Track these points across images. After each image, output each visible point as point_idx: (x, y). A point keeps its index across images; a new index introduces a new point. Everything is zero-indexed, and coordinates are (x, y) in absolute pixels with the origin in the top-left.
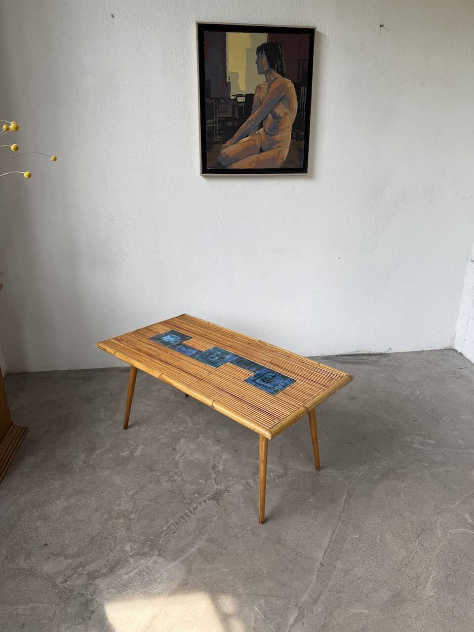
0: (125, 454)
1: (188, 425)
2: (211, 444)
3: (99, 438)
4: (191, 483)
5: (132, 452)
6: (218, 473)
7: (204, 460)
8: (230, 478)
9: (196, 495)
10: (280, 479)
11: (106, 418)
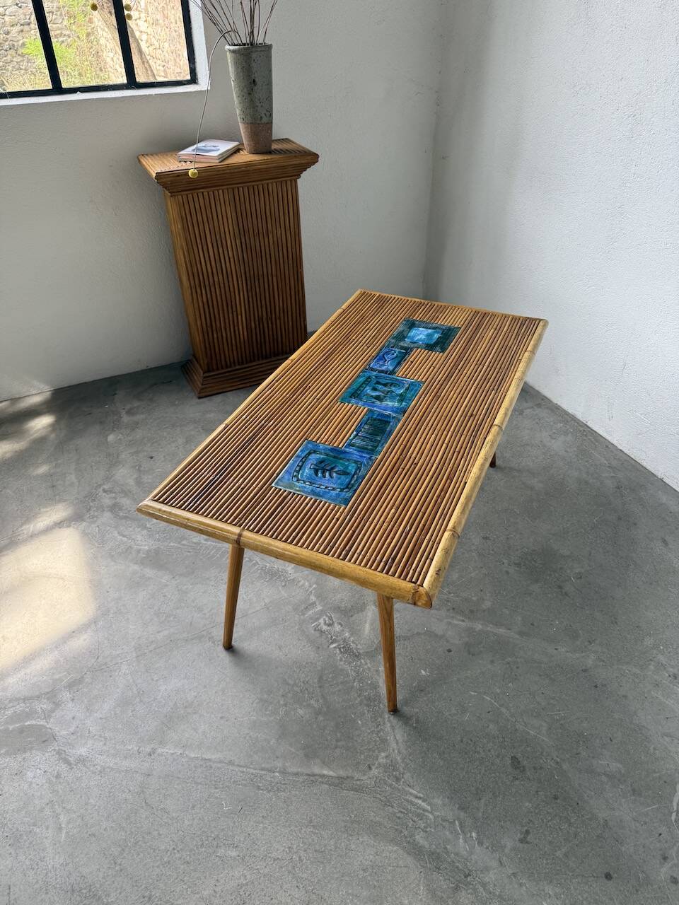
10: (340, 649)
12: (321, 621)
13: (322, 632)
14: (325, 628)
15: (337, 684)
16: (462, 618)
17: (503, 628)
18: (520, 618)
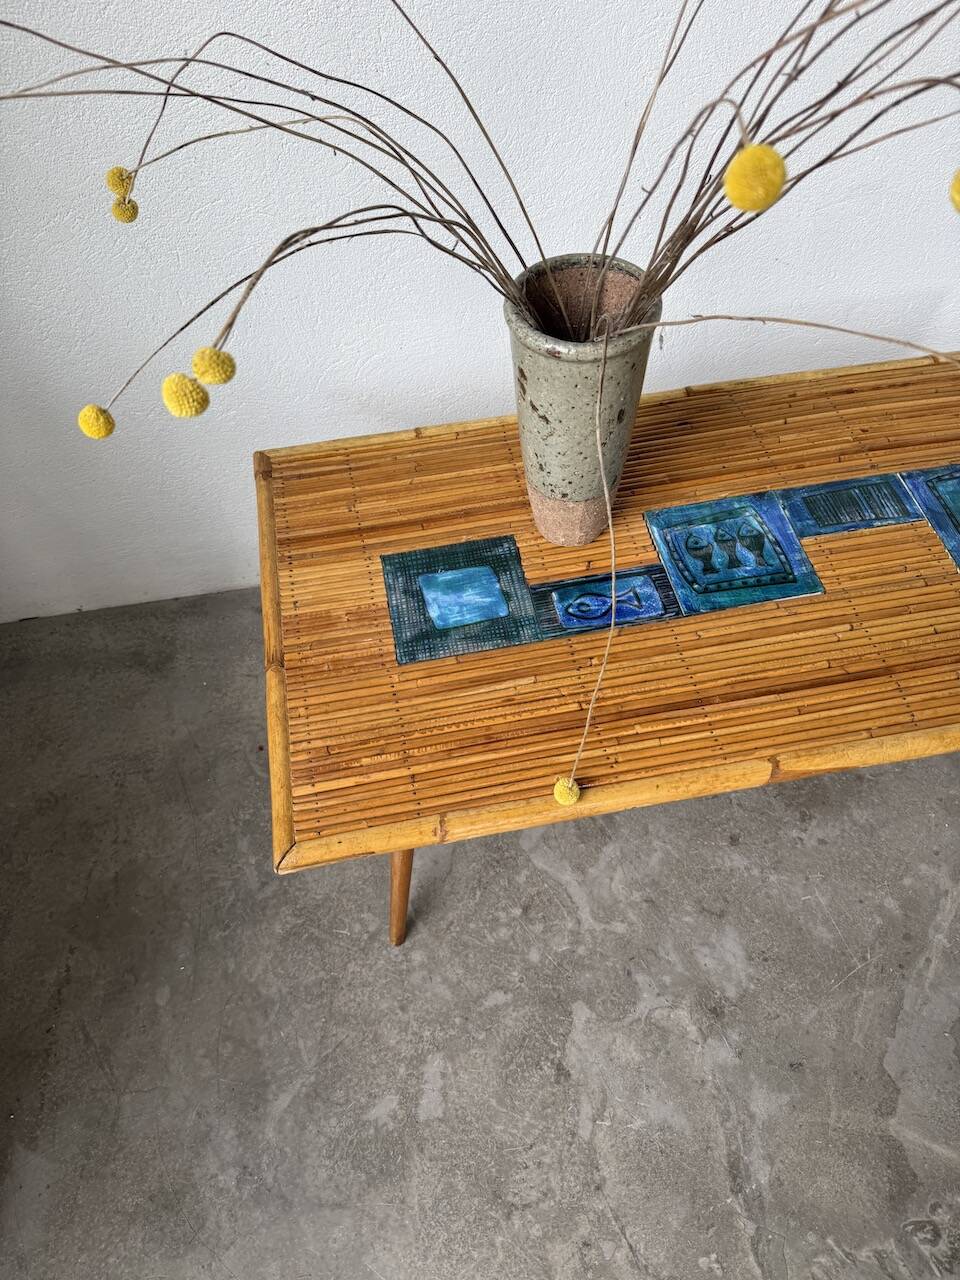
0: (385, 1109)
1: (579, 922)
2: (692, 1029)
3: (266, 1016)
5: (410, 1100)
6: (756, 1207)
7: (687, 1133)
8: (811, 1238)
11: (269, 891)
12: (926, 1249)
13: (954, 1256)
14: (943, 1246)
16: (922, 962)
17: (943, 900)
18: (923, 867)
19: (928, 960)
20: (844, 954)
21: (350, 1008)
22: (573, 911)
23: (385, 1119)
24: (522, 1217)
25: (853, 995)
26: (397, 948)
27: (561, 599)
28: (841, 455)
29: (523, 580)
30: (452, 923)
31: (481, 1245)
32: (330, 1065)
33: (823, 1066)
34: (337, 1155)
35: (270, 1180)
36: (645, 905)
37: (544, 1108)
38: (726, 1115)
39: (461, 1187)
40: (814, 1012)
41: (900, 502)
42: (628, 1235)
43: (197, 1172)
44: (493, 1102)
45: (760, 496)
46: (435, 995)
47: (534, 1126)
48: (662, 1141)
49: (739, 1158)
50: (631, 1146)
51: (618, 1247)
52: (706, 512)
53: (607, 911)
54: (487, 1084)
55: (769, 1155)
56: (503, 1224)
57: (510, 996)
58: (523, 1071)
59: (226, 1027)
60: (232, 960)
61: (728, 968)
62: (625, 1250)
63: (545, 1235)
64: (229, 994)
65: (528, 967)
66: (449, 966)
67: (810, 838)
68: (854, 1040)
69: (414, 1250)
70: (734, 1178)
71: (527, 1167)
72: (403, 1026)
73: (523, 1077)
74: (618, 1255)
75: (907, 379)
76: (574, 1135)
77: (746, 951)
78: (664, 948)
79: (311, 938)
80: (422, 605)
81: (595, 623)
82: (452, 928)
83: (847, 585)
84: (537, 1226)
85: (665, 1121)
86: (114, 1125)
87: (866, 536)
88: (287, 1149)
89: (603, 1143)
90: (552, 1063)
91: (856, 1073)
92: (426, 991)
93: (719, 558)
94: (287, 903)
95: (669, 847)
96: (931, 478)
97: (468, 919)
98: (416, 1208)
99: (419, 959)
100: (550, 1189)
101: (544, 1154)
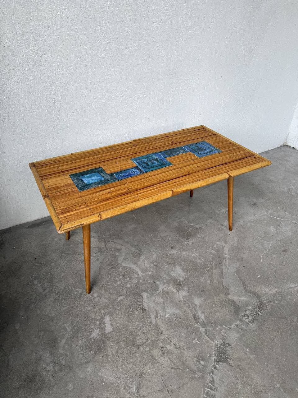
0: (95, 334)
1: (138, 275)
2: (175, 290)
3: (53, 321)
4: (187, 348)
5: (102, 329)
6: (203, 325)
7: (181, 314)
8: (219, 327)
9: (202, 363)
10: (260, 310)
11: (46, 291)
12: (247, 320)
13: (254, 320)
14: (250, 318)
15: (280, 310)
16: (224, 261)
17: (225, 248)
18: (218, 243)
19: (226, 261)
20: (206, 264)
21: (78, 313)
22: (136, 273)
23: (96, 336)
24: (142, 347)
25: (211, 272)
26: (89, 294)
27: (116, 175)
28: (169, 145)
29: (106, 173)
30: (103, 285)
31: (133, 358)
32: (76, 328)
33: (209, 289)
34: (84, 349)
35: (64, 363)
36: (154, 267)
37: (141, 319)
38: (189, 307)
39: (123, 346)
40: (203, 278)
41: (184, 150)
42: (172, 342)
43: (39, 369)
44: (127, 322)
45: (155, 153)
46: (103, 302)
47: (140, 325)
48: (175, 317)
49: (196, 315)
50: (167, 321)
51: (171, 345)
52: (144, 157)
53: (145, 271)
54: (124, 319)
55: (203, 312)
56: (137, 350)
57: (124, 296)
58: (133, 313)
59: (40, 328)
60: (39, 311)
61: (179, 274)
62: (173, 345)
63: (150, 349)
64: (40, 319)
65: (127, 288)
66: (105, 295)
67: (190, 243)
68: (214, 282)
69: (113, 366)
70: (196, 320)
71: (140, 335)
72: (96, 312)
73: (133, 314)
74: (171, 347)
75: (179, 133)
76: (151, 323)
77: (182, 270)
78: (162, 275)
79: (62, 299)
80: (83, 181)
81: (126, 177)
82: (104, 286)
83: (177, 163)
84: (147, 348)
85: (174, 312)
86: (8, 365)
87: (179, 156)
88: (67, 353)
89: (159, 323)
90: (140, 308)
91: (217, 288)
92: (100, 302)
93: (149, 163)
94: (52, 293)
95: (157, 253)
96: (189, 146)
97: (108, 282)
98: (111, 355)
99: (96, 295)
100: (148, 338)
101: (144, 330)
